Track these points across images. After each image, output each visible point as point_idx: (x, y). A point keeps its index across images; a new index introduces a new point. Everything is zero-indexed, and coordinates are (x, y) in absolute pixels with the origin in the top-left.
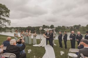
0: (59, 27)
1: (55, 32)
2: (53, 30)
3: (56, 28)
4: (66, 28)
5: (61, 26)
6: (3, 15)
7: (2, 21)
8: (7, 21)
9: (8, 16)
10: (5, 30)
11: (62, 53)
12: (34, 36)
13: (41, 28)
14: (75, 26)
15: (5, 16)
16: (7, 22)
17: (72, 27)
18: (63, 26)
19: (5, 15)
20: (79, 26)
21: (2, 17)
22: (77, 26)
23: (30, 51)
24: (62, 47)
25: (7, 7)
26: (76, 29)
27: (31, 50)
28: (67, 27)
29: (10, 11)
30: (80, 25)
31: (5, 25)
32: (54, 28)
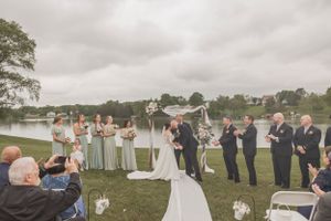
0: (221, 99)
1: (208, 121)
2: (199, 112)
3: (212, 103)
4: (251, 103)
5: (231, 97)
6: (12, 63)
7: (9, 86)
8: (28, 83)
9: (28, 65)
10: (23, 117)
11: (241, 209)
12: (125, 139)
13: (152, 107)
14: (283, 95)
15: (18, 65)
16: (25, 89)
17: (270, 101)
18: (237, 97)
19: (18, 62)
20: (299, 93)
21: (7, 68)
22: (291, 92)
23: (103, 204)
24: (237, 180)
25: (24, 30)
26: (289, 104)
27: (107, 201)
28: (254, 100)
29: (35, 45)
30: (300, 90)
31: (21, 101)
32: (203, 103)
